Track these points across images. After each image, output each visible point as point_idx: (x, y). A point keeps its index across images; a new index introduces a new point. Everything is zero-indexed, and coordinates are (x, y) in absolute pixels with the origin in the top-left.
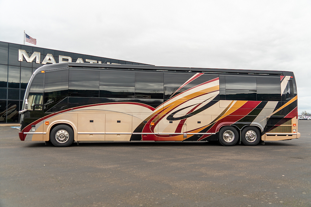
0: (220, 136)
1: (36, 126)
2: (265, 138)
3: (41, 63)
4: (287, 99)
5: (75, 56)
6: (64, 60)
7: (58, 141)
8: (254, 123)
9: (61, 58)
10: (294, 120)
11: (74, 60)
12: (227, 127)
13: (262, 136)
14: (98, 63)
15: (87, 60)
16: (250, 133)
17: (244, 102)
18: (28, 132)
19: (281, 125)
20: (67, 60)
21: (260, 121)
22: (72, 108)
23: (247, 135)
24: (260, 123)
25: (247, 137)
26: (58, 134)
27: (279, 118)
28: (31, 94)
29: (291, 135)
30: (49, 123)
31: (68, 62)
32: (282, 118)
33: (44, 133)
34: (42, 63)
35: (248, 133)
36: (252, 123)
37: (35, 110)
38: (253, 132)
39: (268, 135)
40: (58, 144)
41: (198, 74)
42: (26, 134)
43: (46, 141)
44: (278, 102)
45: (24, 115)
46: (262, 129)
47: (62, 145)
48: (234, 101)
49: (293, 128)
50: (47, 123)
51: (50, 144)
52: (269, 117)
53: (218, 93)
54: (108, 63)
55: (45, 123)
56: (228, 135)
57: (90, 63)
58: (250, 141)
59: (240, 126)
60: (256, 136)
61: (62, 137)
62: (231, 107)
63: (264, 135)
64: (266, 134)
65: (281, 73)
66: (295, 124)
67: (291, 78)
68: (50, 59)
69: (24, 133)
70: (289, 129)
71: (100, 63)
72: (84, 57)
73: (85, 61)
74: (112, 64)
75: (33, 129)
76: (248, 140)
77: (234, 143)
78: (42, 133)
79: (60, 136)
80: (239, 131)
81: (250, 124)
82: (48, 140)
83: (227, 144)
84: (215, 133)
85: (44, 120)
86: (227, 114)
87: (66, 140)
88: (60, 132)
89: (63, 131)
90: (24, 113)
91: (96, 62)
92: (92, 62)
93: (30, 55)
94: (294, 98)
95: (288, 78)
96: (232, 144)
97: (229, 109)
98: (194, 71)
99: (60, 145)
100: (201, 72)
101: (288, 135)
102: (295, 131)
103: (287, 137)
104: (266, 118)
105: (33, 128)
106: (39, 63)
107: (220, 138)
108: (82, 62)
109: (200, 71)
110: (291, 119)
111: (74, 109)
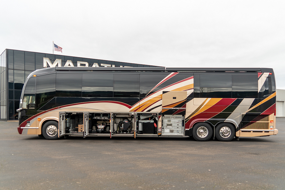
0: (194, 132)
1: (30, 122)
2: (240, 134)
4: (265, 96)
5: (91, 62)
7: (49, 135)
8: (228, 120)
9: (79, 63)
10: (271, 117)
11: (91, 64)
12: (201, 124)
13: (237, 133)
14: (112, 66)
15: (102, 65)
16: (224, 129)
17: (218, 100)
18: (24, 127)
19: (257, 122)
20: (85, 65)
21: (235, 118)
22: (59, 107)
23: (221, 131)
24: (235, 120)
25: (221, 133)
26: (48, 129)
27: (255, 115)
28: (25, 95)
29: (268, 132)
30: (41, 119)
31: (86, 67)
32: (258, 115)
33: (37, 128)
35: (222, 129)
36: (227, 119)
37: (29, 108)
38: (227, 128)
39: (242, 131)
40: (48, 137)
41: (173, 73)
42: (23, 129)
43: (39, 135)
44: (254, 99)
45: (21, 113)
46: (237, 126)
47: (51, 138)
48: (209, 98)
49: (270, 124)
50: (39, 120)
51: (42, 137)
52: (245, 113)
53: (192, 91)
54: (121, 67)
55: (37, 119)
56: (202, 131)
57: (105, 67)
58: (225, 137)
59: (214, 122)
60: (231, 132)
61: (51, 131)
62: (205, 104)
63: (239, 131)
64: (241, 130)
65: (259, 70)
66: (272, 121)
67: (269, 74)
69: (21, 128)
70: (267, 126)
71: (114, 66)
72: (99, 62)
73: (100, 66)
74: (125, 67)
75: (28, 125)
76: (222, 136)
77: (207, 138)
78: (35, 128)
79: (50, 130)
80: (213, 127)
81: (224, 121)
82: (40, 134)
83: (200, 139)
84: (189, 129)
85: (37, 117)
86: (201, 111)
87: (55, 134)
88: (50, 127)
89: (53, 126)
90: (21, 111)
91: (110, 66)
92: (106, 66)
94: (272, 94)
95: (266, 75)
96: (206, 139)
97: (203, 106)
98: (170, 71)
99: (50, 138)
100: (177, 71)
101: (264, 132)
102: (272, 127)
103: (263, 134)
104: (241, 115)
105: (28, 123)
107: (194, 134)
108: (98, 66)
109: (175, 70)
110: (268, 115)
111: (61, 107)
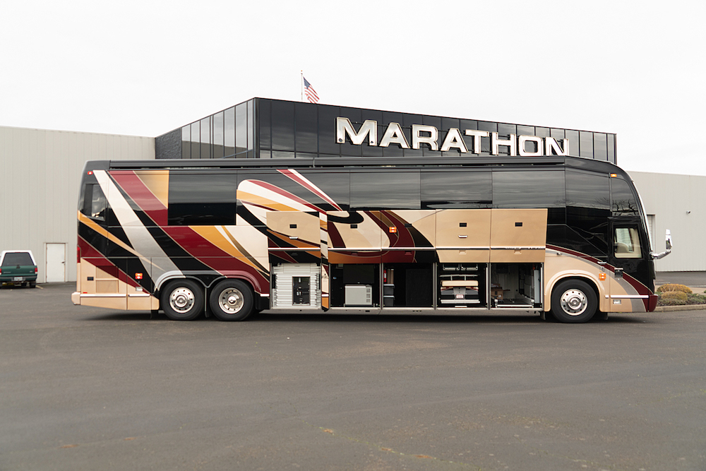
3: (378, 144)
6: (422, 134)
9: (416, 129)
15: (468, 132)
31: (431, 139)
34: (381, 145)
68: (395, 136)
71: (495, 135)
91: (487, 134)
92: (478, 135)
93: (357, 127)
106: (375, 144)
